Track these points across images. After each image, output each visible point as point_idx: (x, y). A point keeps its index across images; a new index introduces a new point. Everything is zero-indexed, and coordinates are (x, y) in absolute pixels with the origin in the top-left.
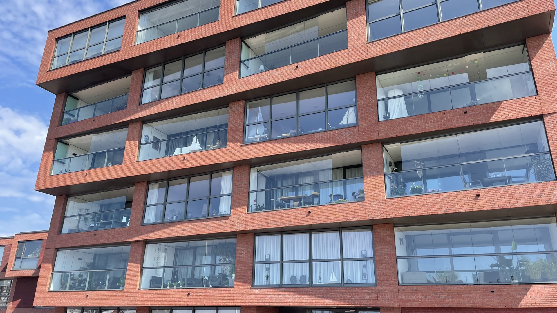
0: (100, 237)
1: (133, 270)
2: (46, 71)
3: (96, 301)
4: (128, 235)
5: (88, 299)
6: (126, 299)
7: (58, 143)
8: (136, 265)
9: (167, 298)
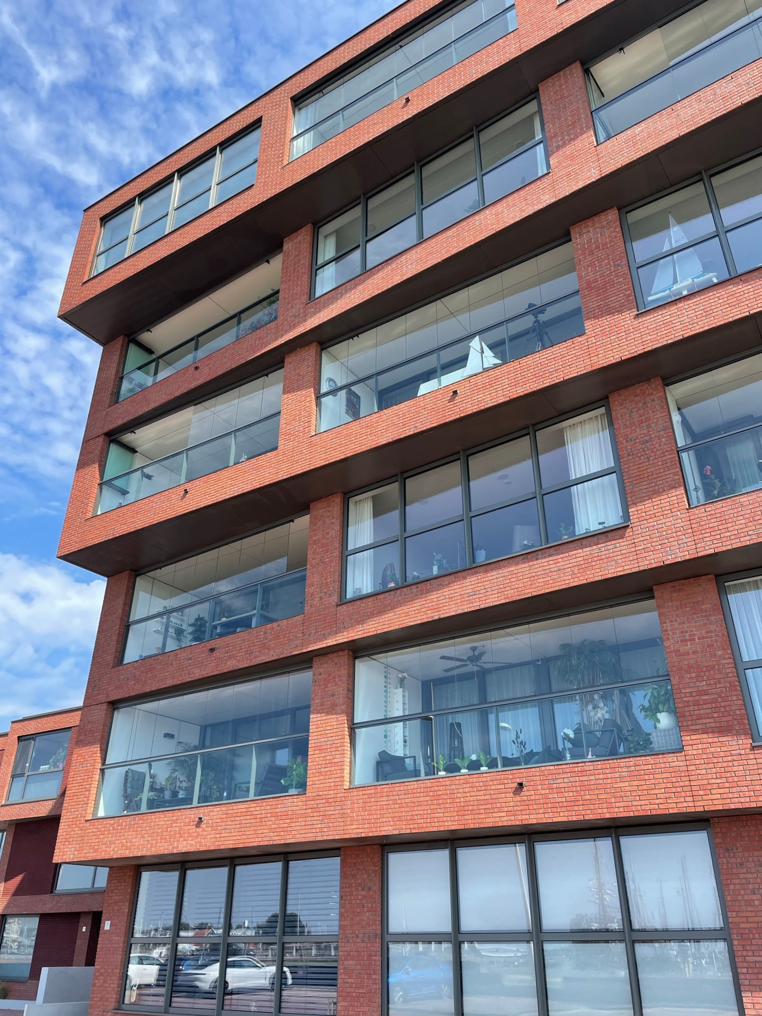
0: (226, 655)
1: (329, 732)
2: (81, 284)
3: (227, 835)
4: (305, 637)
5: (204, 830)
6: (316, 818)
7: (111, 444)
8: (334, 716)
9: (448, 806)
